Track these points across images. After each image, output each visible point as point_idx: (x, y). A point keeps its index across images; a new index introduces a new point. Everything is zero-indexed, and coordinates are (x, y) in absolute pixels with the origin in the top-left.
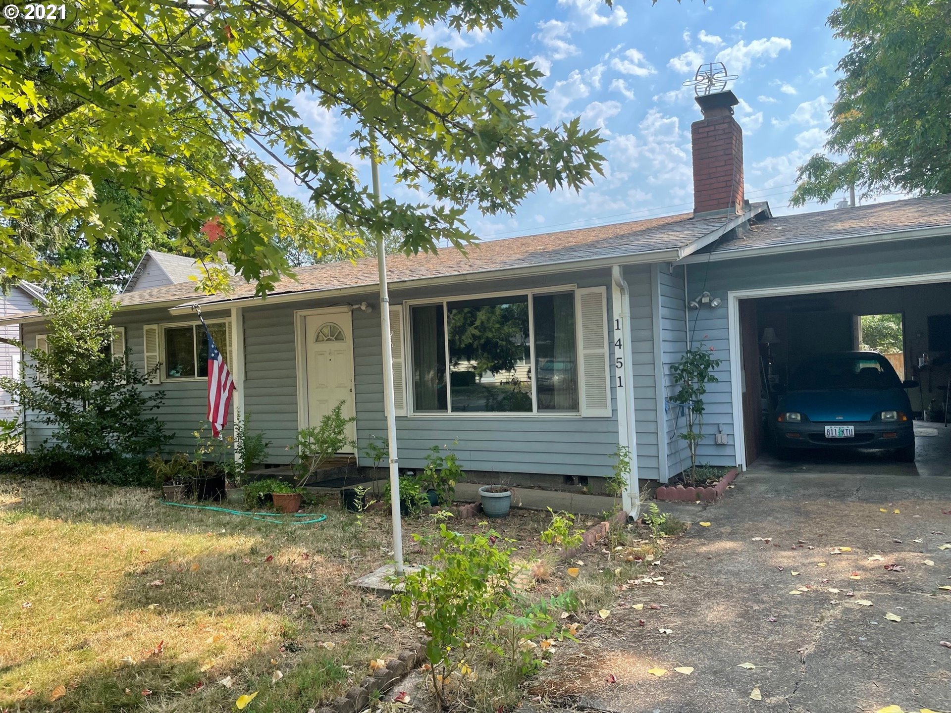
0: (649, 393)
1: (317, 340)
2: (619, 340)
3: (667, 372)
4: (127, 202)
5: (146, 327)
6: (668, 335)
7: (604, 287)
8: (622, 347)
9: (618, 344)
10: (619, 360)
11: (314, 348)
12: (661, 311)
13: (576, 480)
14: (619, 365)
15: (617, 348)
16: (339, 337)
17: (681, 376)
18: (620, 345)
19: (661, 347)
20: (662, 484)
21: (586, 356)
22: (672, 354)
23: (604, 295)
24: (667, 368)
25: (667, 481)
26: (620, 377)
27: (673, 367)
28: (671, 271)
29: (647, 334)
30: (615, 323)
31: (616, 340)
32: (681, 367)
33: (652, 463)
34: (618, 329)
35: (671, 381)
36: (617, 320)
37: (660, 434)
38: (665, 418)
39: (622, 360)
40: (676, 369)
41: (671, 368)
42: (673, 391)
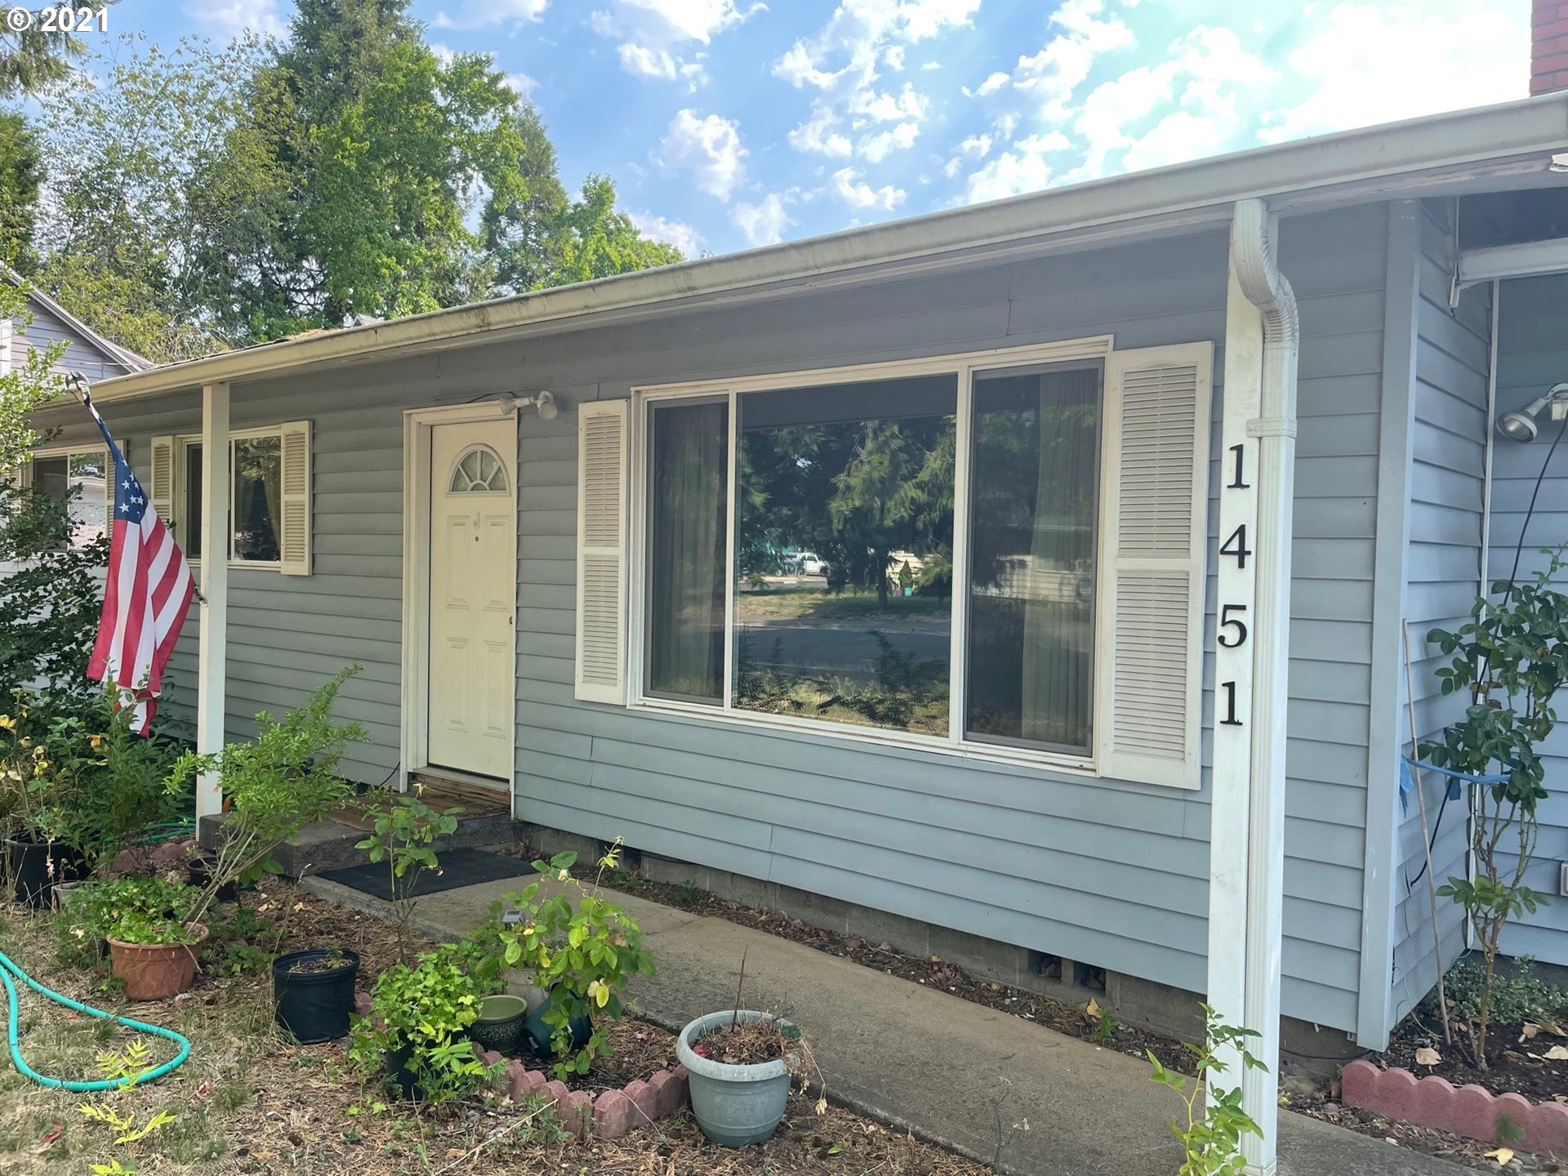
0: (1346, 724)
1: (455, 488)
2: (1241, 531)
3: (1415, 654)
4: (369, 238)
5: (156, 442)
6: (1427, 523)
7: (1207, 347)
8: (1249, 561)
9: (1234, 546)
10: (1232, 615)
11: (449, 505)
12: (1417, 438)
13: (1068, 973)
14: (1232, 635)
15: (1227, 564)
16: (496, 485)
17: (1466, 672)
18: (1242, 554)
19: (1405, 563)
20: (1363, 1053)
21: (1128, 580)
22: (1433, 590)
23: (1205, 374)
24: (1415, 636)
25: (1382, 1043)
26: (1231, 686)
27: (1437, 637)
28: (1455, 302)
29: (1354, 513)
30: (1228, 460)
31: (1226, 531)
32: (1469, 639)
33: (1338, 973)
34: (1239, 484)
35: (1426, 684)
36: (1239, 449)
37: (1372, 874)
38: (1397, 817)
39: (1246, 618)
40: (1449, 643)
41: (1430, 638)
42: (1427, 719)
